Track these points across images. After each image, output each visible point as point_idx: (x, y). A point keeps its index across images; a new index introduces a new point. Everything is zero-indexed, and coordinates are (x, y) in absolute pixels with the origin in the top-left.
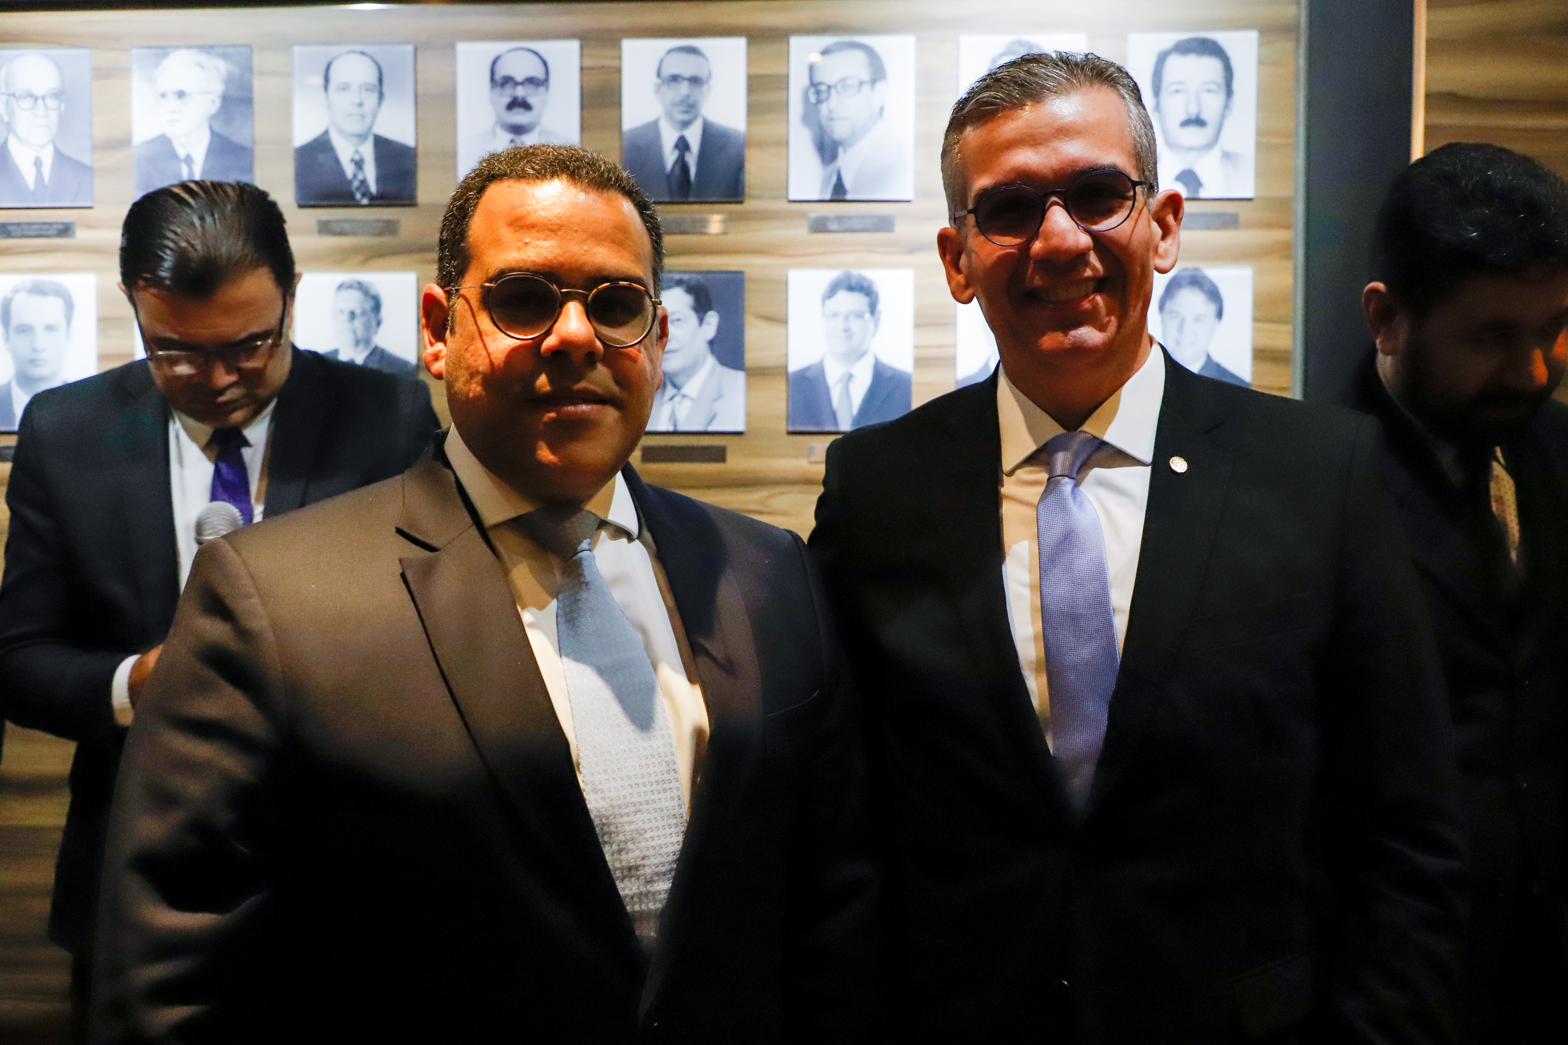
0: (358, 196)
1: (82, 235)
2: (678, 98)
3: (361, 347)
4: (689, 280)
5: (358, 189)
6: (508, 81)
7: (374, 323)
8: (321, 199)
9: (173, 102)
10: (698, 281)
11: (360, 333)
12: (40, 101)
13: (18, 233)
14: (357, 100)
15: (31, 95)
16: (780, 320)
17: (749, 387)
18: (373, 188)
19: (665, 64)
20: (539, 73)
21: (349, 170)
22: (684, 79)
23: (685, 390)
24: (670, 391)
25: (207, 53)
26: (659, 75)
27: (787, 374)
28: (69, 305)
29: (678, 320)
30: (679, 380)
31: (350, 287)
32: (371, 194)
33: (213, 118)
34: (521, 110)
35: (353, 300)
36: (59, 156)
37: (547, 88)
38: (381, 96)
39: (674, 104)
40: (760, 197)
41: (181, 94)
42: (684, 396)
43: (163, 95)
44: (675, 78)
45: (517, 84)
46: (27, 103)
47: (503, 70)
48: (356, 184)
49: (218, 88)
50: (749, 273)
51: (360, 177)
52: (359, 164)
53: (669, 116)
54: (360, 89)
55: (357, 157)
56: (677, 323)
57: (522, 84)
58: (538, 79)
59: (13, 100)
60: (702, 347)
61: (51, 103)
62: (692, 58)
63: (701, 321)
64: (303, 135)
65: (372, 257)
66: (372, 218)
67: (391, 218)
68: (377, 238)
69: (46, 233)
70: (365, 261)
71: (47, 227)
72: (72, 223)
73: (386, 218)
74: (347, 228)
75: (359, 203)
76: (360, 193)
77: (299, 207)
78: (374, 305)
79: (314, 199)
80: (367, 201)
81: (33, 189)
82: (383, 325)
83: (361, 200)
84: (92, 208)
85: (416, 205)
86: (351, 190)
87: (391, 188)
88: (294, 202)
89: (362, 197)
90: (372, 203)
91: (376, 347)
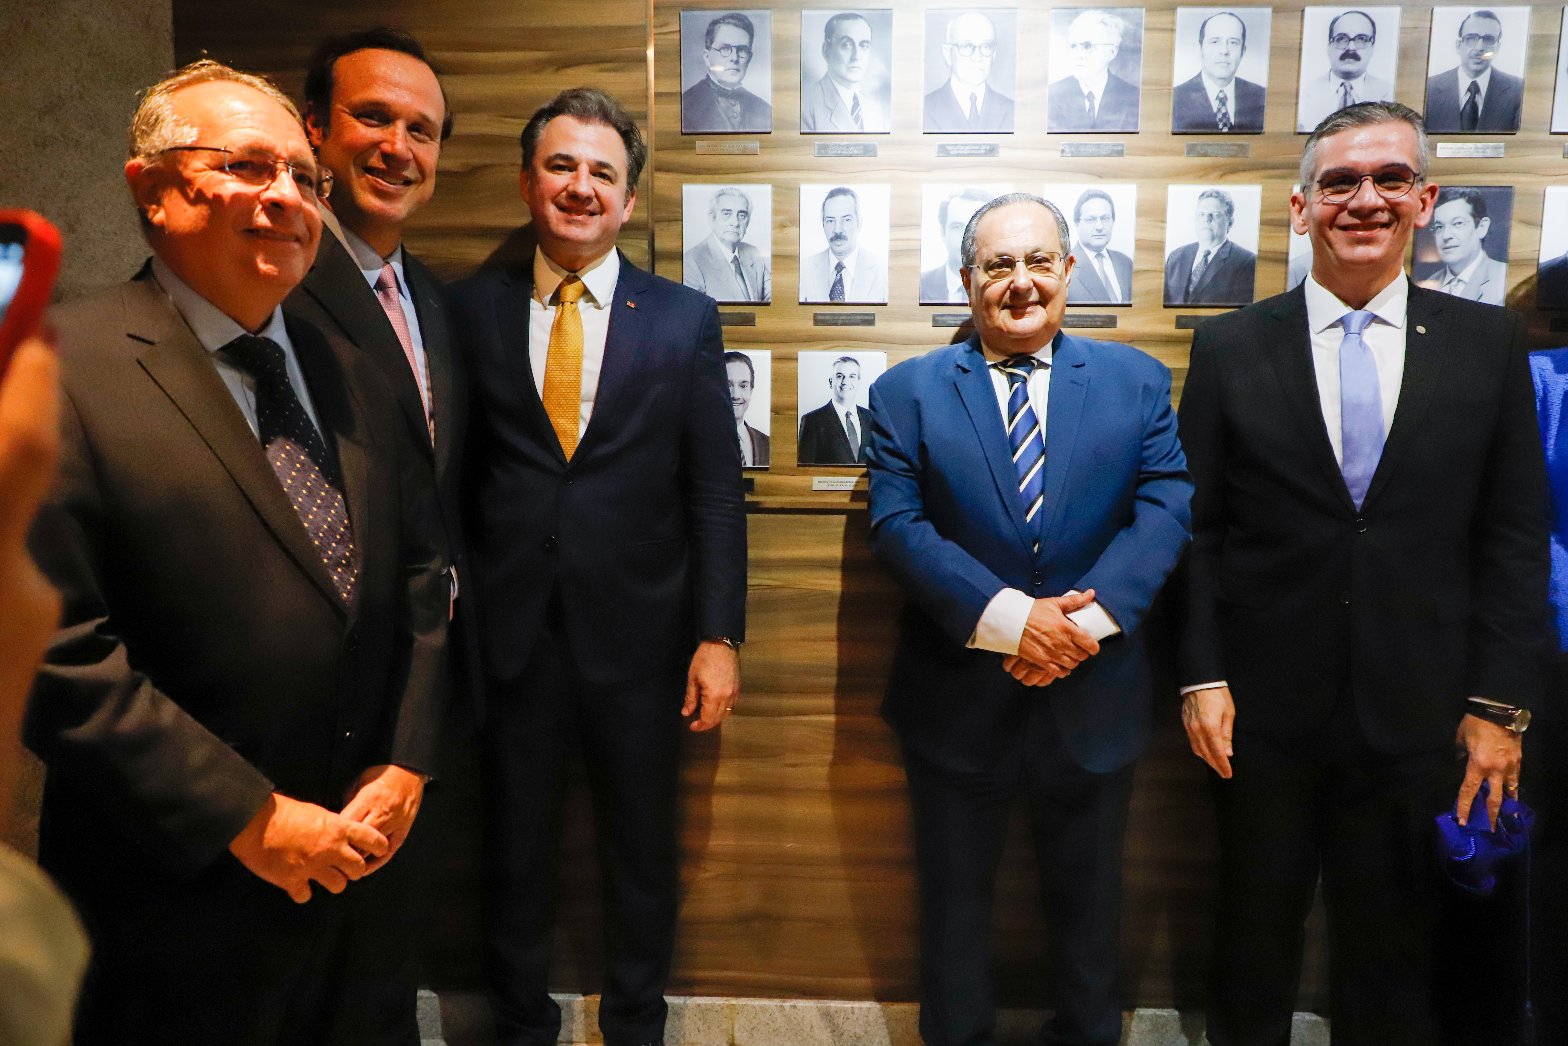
0: (1221, 126)
1: (1004, 154)
2: (1474, 52)
3: (1216, 241)
4: (1471, 193)
5: (1221, 120)
6: (1343, 37)
7: (1227, 224)
8: (1192, 128)
9: (1080, 50)
10: (1477, 193)
11: (1215, 231)
12: (977, 50)
13: (954, 152)
14: (1225, 52)
15: (970, 45)
16: (1537, 224)
17: (1509, 275)
18: (1232, 120)
19: (1465, 25)
20: (1368, 31)
21: (1215, 105)
22: (1480, 38)
23: (1459, 277)
24: (1449, 277)
25: (1110, 13)
26: (1460, 34)
27: (1538, 264)
29: (1460, 223)
30: (1456, 269)
31: (1211, 196)
32: (1231, 124)
33: (1111, 63)
34: (1352, 60)
35: (1212, 206)
36: (990, 92)
37: (1373, 43)
38: (1243, 47)
39: (1470, 58)
40: (1527, 130)
41: (1087, 45)
42: (1459, 281)
43: (1073, 46)
44: (1473, 37)
45: (1350, 40)
46: (969, 50)
47: (1339, 29)
49: (1117, 40)
50: (1518, 188)
51: (1223, 111)
52: (1223, 101)
53: (1466, 65)
54: (1227, 43)
55: (1221, 95)
56: (1457, 225)
57: (1353, 39)
58: (1367, 36)
59: (956, 48)
60: (1476, 243)
61: (986, 51)
62: (1488, 20)
63: (1477, 224)
64: (1181, 77)
65: (1227, 173)
66: (1229, 143)
67: (1243, 143)
68: (1232, 158)
69: (976, 152)
70: (1222, 176)
71: (977, 147)
72: (997, 145)
73: (1239, 143)
74: (1209, 150)
75: (1220, 131)
76: (1222, 123)
77: (1174, 134)
78: (1228, 210)
79: (1186, 128)
80: (1226, 130)
81: (968, 118)
82: (1234, 225)
83: (1222, 129)
84: (1013, 133)
85: (1264, 133)
86: (1216, 121)
87: (1246, 120)
88: (1170, 130)
89: (1224, 126)
90: (1230, 132)
91: (1227, 242)
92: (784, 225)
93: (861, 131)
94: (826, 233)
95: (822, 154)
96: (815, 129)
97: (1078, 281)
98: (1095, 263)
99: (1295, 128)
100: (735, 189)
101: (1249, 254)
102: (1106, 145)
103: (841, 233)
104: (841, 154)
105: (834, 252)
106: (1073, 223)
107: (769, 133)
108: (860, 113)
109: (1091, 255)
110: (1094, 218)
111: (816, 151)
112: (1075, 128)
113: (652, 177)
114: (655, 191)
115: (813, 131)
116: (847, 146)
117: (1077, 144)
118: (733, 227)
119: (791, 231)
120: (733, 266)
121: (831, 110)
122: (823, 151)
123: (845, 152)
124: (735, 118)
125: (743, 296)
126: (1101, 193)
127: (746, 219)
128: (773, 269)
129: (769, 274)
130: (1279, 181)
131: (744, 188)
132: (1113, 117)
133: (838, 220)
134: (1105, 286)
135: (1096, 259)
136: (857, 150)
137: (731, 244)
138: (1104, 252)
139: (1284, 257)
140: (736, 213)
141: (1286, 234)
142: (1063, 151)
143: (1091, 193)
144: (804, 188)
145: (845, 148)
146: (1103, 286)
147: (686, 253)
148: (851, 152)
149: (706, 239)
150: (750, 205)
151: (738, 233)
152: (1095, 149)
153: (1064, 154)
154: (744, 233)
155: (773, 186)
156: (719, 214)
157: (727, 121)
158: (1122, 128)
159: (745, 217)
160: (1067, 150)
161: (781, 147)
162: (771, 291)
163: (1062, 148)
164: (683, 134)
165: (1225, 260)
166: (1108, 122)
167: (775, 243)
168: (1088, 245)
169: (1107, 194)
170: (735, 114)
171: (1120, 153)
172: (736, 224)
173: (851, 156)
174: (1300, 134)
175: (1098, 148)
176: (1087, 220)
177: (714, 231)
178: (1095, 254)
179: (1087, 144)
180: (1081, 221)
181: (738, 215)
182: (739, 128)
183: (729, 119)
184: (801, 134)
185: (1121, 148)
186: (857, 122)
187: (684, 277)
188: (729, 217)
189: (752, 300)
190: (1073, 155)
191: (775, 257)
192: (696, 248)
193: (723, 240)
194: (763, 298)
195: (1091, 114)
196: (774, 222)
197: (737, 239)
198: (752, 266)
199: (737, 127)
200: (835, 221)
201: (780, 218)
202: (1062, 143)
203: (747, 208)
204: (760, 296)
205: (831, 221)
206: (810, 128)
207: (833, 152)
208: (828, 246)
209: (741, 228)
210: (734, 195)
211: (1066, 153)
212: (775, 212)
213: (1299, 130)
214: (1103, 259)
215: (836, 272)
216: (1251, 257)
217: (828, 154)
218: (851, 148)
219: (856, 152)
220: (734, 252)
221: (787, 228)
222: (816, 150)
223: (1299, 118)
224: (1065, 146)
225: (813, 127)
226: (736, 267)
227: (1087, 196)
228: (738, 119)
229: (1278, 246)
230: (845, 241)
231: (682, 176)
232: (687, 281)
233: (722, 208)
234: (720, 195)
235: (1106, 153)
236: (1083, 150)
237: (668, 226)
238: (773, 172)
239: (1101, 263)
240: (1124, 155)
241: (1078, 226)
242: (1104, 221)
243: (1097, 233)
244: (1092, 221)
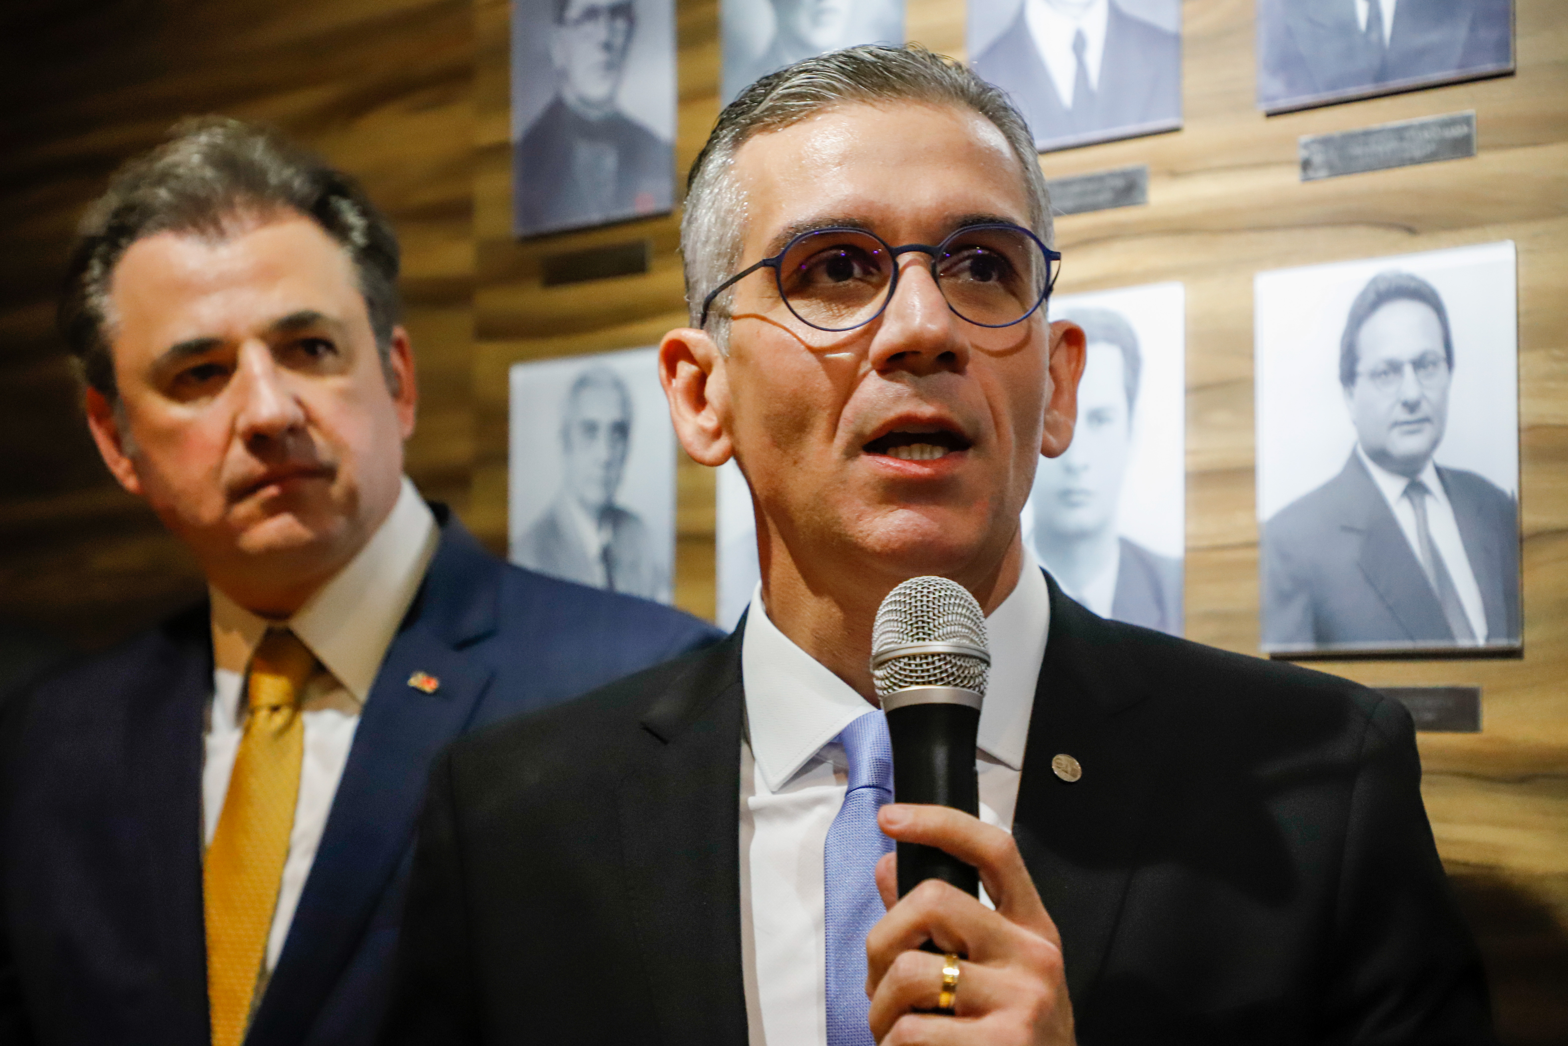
1: (1157, 196)
28: (1132, 360)
69: (1093, 199)
81: (1070, 103)
84: (1181, 129)
97: (1361, 576)
98: (1405, 517)
102: (1423, 127)
106: (1339, 386)
109: (1392, 487)
110: (1394, 368)
112: (1332, 86)
117: (1341, 137)
120: (599, 570)
126: (1413, 284)
127: (624, 444)
131: (625, 363)
132: (1435, 37)
134: (1437, 590)
135: (1405, 504)
137: (597, 512)
138: (1429, 477)
140: (606, 431)
142: (1306, 165)
143: (1382, 287)
147: (519, 541)
149: (553, 502)
150: (631, 405)
152: (1392, 145)
153: (1311, 173)
154: (621, 479)
156: (576, 436)
158: (1464, 67)
159: (621, 439)
160: (1318, 159)
163: (1306, 154)
164: (518, 241)
166: (1423, 52)
168: (1382, 457)
169: (1428, 286)
170: (606, 176)
171: (1463, 148)
172: (604, 458)
175: (1401, 139)
176: (1375, 375)
177: (566, 479)
178: (1402, 483)
179: (1367, 134)
180: (1360, 379)
182: (612, 210)
185: (1466, 130)
188: (592, 443)
190: (1332, 172)
191: (680, 539)
192: (535, 526)
193: (583, 503)
195: (1373, 39)
197: (608, 497)
199: (608, 208)
202: (1301, 139)
203: (625, 415)
209: (615, 469)
210: (603, 384)
211: (1315, 171)
214: (1428, 499)
224: (1311, 148)
226: (604, 572)
227: (1372, 296)
233: (583, 421)
235: (1422, 152)
236: (1357, 150)
239: (1420, 511)
240: (1475, 151)
241: (1351, 395)
242: (1422, 373)
243: (1403, 416)
244: (1392, 376)
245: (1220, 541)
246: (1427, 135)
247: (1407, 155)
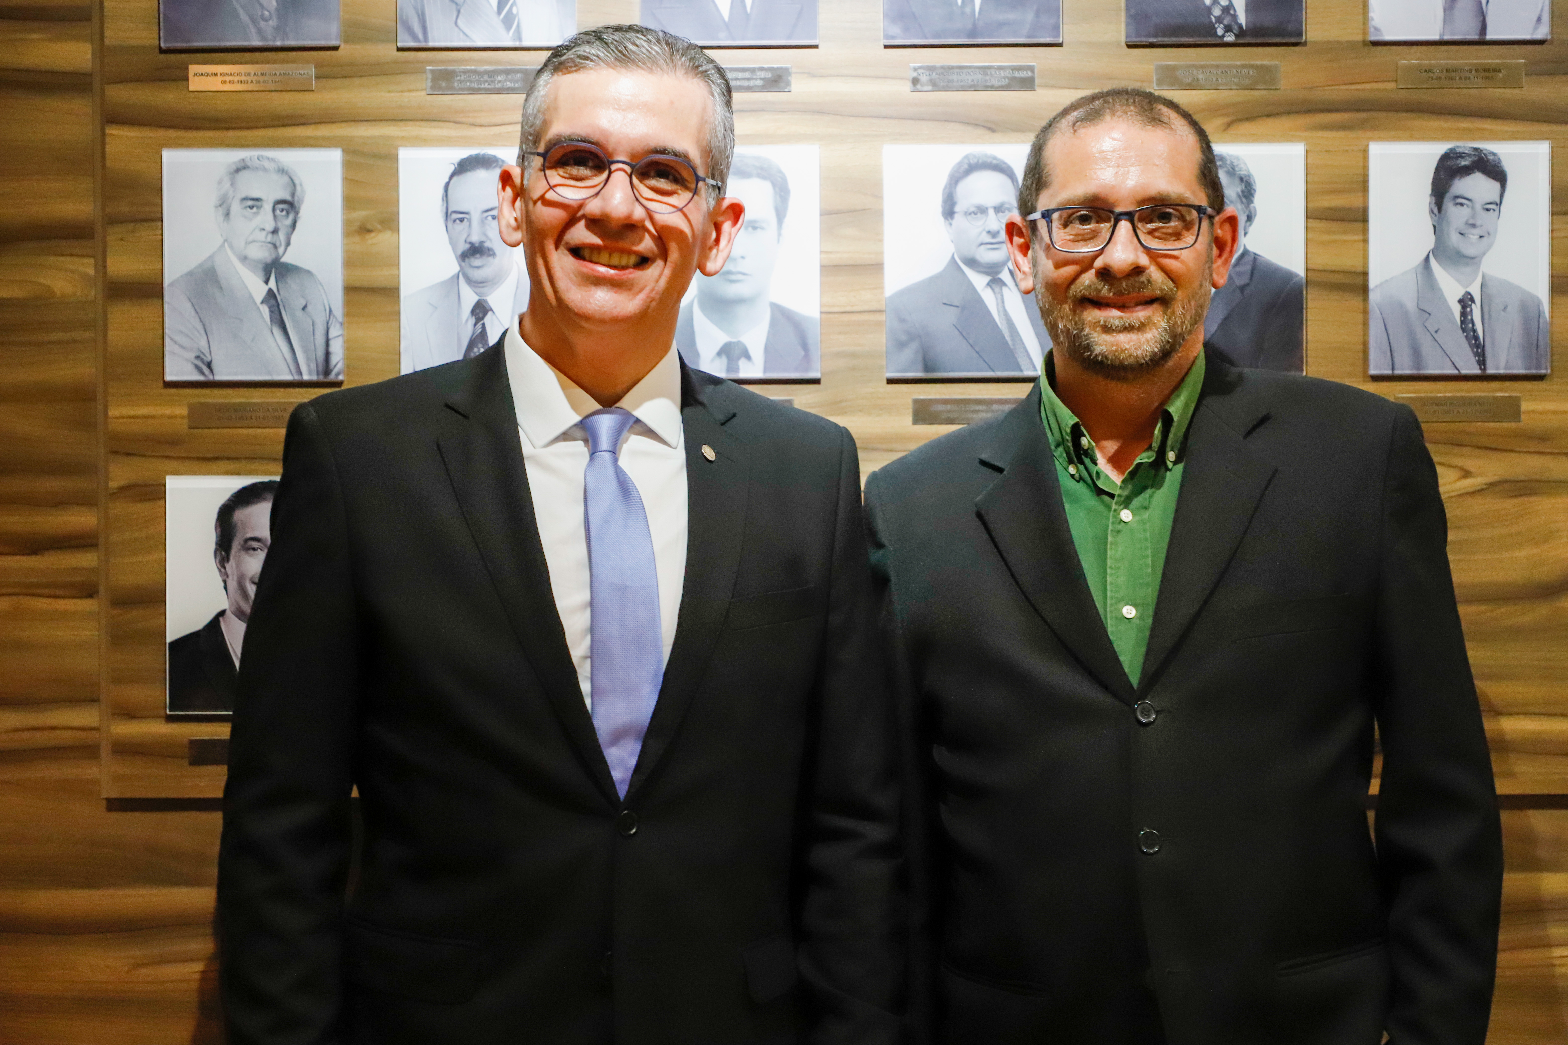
0: (1220, 32)
1: (801, 88)
5: (1219, 20)
7: (1243, 218)
8: (1164, 36)
18: (1242, 19)
28: (782, 191)
32: (1240, 26)
48: (1217, 12)
51: (1223, 2)
65: (1240, 120)
66: (1238, 63)
67: (1266, 62)
68: (1246, 92)
69: (746, 83)
70: (1229, 125)
71: (747, 75)
72: (787, 69)
73: (1259, 62)
74: (1201, 76)
75: (1218, 41)
76: (1222, 26)
77: (1129, 46)
78: (1243, 192)
79: (1155, 36)
80: (1230, 38)
81: (726, 18)
82: (1257, 221)
83: (1223, 36)
84: (816, 47)
85: (1305, 44)
86: (1212, 22)
87: (1268, 19)
88: (1123, 39)
89: (1226, 31)
90: (1241, 41)
91: (1246, 253)
92: (369, 227)
93: (517, 44)
94: (453, 244)
95: (440, 88)
96: (426, 39)
97: (957, 332)
98: (988, 297)
99: (1365, 32)
100: (268, 158)
101: (1288, 276)
102: (1000, 68)
103: (482, 243)
104: (480, 89)
105: (470, 281)
106: (942, 219)
107: (336, 48)
108: (514, 10)
109: (979, 281)
110: (982, 210)
111: (429, 84)
112: (938, 36)
113: (103, 134)
114: (108, 163)
115: (423, 45)
116: (492, 74)
117: (942, 67)
118: (264, 233)
119: (380, 240)
120: (265, 310)
121: (456, 4)
122: (444, 84)
123: (486, 85)
124: (266, 20)
125: (286, 370)
126: (994, 162)
127: (291, 216)
128: (347, 314)
129: (338, 326)
130: (1341, 134)
131: (288, 157)
132: (1011, 16)
133: (476, 217)
134: (1010, 343)
135: (989, 290)
136: (510, 81)
137: (261, 266)
138: (1005, 276)
139: (1359, 280)
140: (271, 206)
141: (1361, 237)
142: (915, 81)
143: (973, 161)
144: (405, 155)
145: (486, 77)
146: (1007, 343)
147: (171, 285)
148: (499, 86)
149: (211, 257)
150: (298, 188)
151: (275, 247)
152: (978, 77)
153: (919, 87)
154: (288, 244)
155: (344, 151)
156: (236, 207)
157: (251, 26)
158: (1029, 37)
159: (288, 213)
160: (924, 78)
161: (361, 76)
162: (344, 359)
163: (915, 74)
164: (162, 51)
165: (1242, 288)
166: (1002, 24)
167: (349, 262)
168: (972, 263)
169: (1005, 163)
170: (266, 13)
171: (1027, 84)
172: (270, 225)
173: (499, 91)
174: (1376, 44)
175: (984, 74)
176: (967, 214)
177: (225, 241)
178: (987, 279)
179: (961, 67)
180: (956, 216)
181: (274, 210)
182: (275, 40)
183: (254, 21)
184: (399, 50)
185: (1030, 74)
186: (508, 27)
187: (167, 331)
188: (257, 213)
189: (306, 377)
190: (936, 87)
191: (351, 290)
192: (190, 274)
193: (244, 259)
194: (327, 371)
195: (968, 10)
196: (347, 224)
197: (274, 256)
198: (304, 308)
199: (270, 37)
200: (469, 220)
201: (360, 214)
202: (912, 65)
203: (293, 195)
204: (321, 369)
205: (462, 220)
206: (415, 38)
207: (462, 86)
208: (457, 268)
209: (282, 236)
210: (265, 170)
211: (922, 86)
212: (349, 202)
213: (1373, 38)
214: (1004, 289)
215: (472, 320)
216: (1294, 280)
217: (453, 88)
218: (499, 78)
219: (509, 84)
220: (267, 282)
221: (373, 235)
222: (429, 81)
223: (1371, 14)
224: (920, 71)
225: (421, 36)
226: (271, 312)
227: (966, 166)
228: (273, 23)
229: (1347, 261)
230: (490, 259)
231: (161, 133)
232: (171, 339)
233: (243, 196)
234: (238, 170)
235: (1000, 84)
236: (955, 77)
237: (133, 231)
238: (343, 124)
239: (999, 296)
240: (1036, 88)
241: (951, 224)
242: (1001, 214)
243: (989, 239)
244: (979, 215)
245: (848, 309)
246: (1002, 73)
247: (988, 84)
